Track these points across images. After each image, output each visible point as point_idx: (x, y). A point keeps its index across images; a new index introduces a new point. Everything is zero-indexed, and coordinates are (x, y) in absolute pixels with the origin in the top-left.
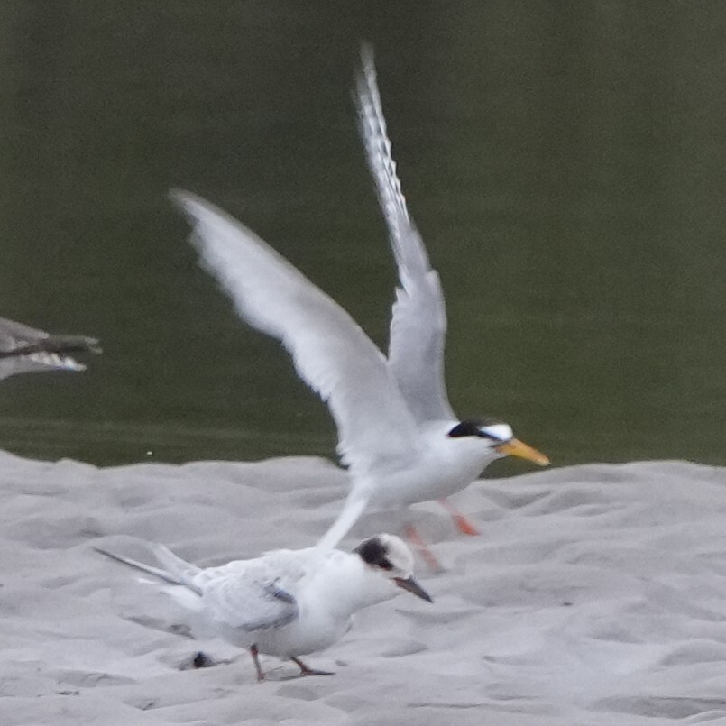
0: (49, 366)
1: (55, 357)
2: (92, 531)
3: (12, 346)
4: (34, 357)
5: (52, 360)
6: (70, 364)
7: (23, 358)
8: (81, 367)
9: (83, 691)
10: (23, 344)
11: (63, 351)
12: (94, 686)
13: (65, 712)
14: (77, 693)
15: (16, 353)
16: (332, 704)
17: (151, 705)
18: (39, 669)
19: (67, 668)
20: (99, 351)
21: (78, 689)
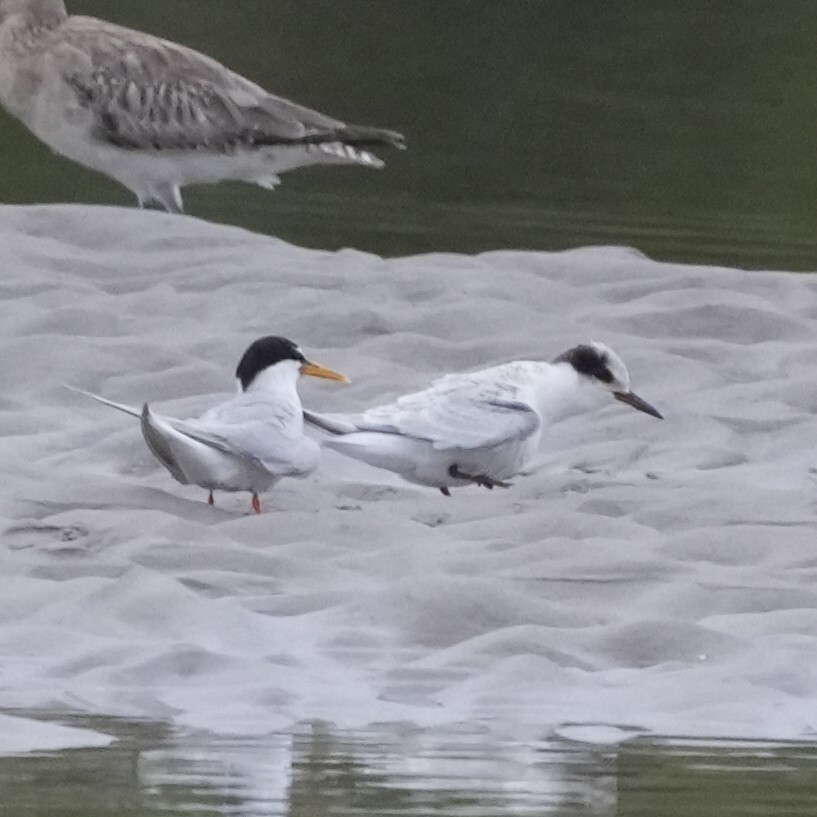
0: (342, 159)
1: (350, 150)
2: (375, 328)
3: (302, 133)
4: (326, 148)
5: (346, 152)
6: (366, 158)
7: (312, 147)
8: (379, 164)
9: (364, 505)
10: (314, 131)
11: (359, 144)
12: (377, 500)
13: (344, 528)
14: (358, 508)
15: (305, 141)
16: (641, 521)
17: (440, 522)
19: (348, 480)
20: (402, 147)
21: (359, 503)
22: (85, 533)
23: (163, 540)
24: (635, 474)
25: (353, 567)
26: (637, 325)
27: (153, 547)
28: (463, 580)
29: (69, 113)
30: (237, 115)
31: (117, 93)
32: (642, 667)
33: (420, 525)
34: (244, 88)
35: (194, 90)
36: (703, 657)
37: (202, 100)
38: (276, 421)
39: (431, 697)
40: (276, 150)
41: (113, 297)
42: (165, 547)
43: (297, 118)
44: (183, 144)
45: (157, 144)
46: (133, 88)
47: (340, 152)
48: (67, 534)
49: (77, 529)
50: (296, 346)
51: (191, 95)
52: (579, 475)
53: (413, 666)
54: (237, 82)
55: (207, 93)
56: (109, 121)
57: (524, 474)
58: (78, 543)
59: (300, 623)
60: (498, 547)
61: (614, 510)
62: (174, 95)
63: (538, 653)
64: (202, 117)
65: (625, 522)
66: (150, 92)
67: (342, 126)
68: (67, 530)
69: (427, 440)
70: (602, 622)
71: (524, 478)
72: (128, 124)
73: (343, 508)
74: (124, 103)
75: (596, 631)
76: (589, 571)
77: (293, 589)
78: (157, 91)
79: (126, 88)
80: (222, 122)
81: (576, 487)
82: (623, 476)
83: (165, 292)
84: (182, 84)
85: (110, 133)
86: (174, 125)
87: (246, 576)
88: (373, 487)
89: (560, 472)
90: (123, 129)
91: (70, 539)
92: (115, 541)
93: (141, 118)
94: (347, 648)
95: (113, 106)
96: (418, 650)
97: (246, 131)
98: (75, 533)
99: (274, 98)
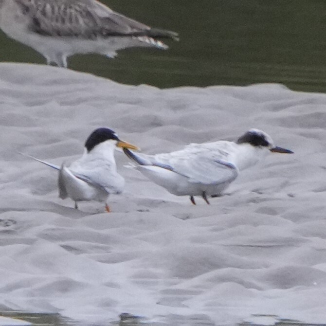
1: (152, 40)
2: (156, 123)
4: (140, 38)
5: (150, 42)
6: (160, 44)
7: (134, 38)
8: (165, 47)
9: (151, 209)
10: (135, 31)
11: (157, 37)
12: (157, 207)
13: (141, 221)
14: (148, 211)
15: (130, 35)
16: (285, 217)
17: (188, 217)
18: (128, 198)
20: (178, 40)
21: (148, 208)
22: (15, 223)
23: (54, 227)
24: (282, 194)
25: (146, 240)
26: (284, 122)
27: (48, 230)
28: (197, 246)
29: (17, 17)
30: (98, 21)
31: (40, 9)
32: (286, 288)
33: (178, 219)
34: (102, 8)
35: (78, 8)
36: (315, 283)
37: (81, 13)
38: (107, 167)
39: (183, 303)
40: (116, 39)
41: (29, 108)
42: (53, 229)
43: (127, 24)
44: (72, 34)
45: (59, 34)
46: (48, 7)
47: (147, 41)
48: (7, 223)
49: (12, 221)
50: (114, 132)
51: (76, 10)
52: (256, 195)
53: (174, 287)
54: (99, 5)
55: (84, 10)
56: (36, 22)
57: (229, 194)
58: (11, 227)
59: (120, 267)
60: (215, 230)
61: (272, 211)
62: (68, 10)
63: (235, 282)
64: (81, 21)
65: (278, 217)
66: (56, 9)
67: (148, 28)
68: (6, 221)
69: (185, 176)
70: (266, 266)
71: (228, 196)
72: (46, 23)
73: (141, 211)
74: (44, 13)
75: (263, 271)
76: (260, 242)
77: (116, 250)
78: (59, 8)
79: (45, 6)
80: (91, 24)
81: (254, 201)
82: (277, 195)
83: (53, 105)
84: (72, 5)
85: (37, 27)
86: (68, 25)
87: (94, 244)
88: (155, 200)
89: (246, 193)
90: (43, 26)
91: (7, 226)
92: (30, 226)
93: (52, 21)
94: (142, 279)
95: (39, 15)
96: (176, 280)
97: (102, 29)
98: (10, 223)
99: (116, 14)
